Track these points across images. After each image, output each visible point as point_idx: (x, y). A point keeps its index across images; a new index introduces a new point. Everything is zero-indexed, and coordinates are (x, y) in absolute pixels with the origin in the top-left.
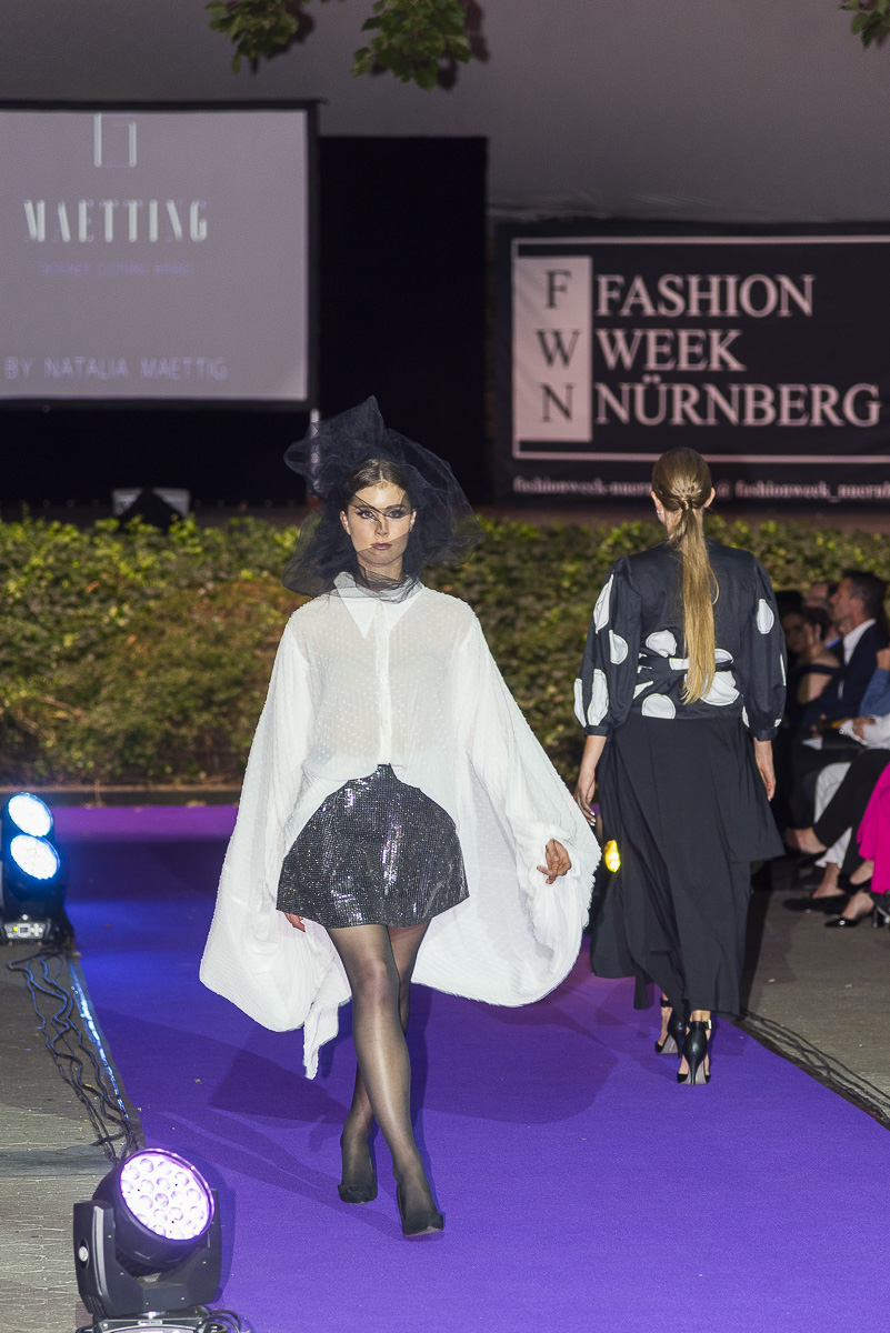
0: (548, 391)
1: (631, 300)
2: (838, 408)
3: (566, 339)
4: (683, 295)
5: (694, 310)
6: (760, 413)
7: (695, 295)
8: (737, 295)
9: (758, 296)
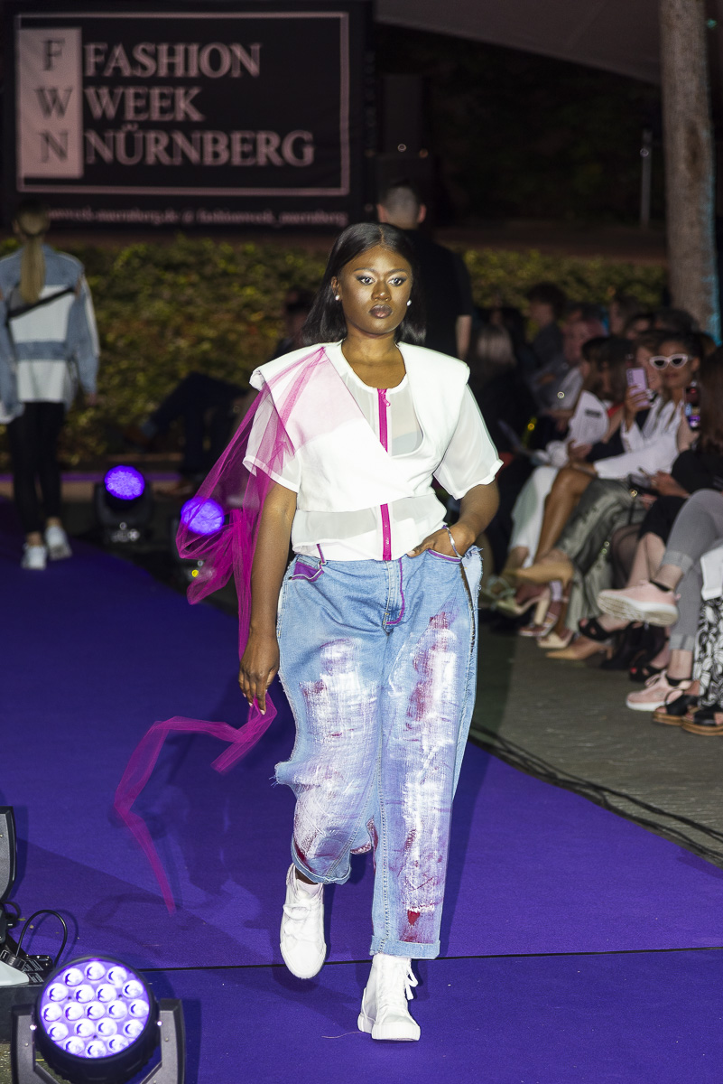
0: (47, 138)
1: (113, 65)
2: (279, 150)
3: (61, 94)
4: (154, 60)
5: (163, 72)
6: (216, 155)
7: (164, 60)
8: (199, 61)
9: (215, 60)
